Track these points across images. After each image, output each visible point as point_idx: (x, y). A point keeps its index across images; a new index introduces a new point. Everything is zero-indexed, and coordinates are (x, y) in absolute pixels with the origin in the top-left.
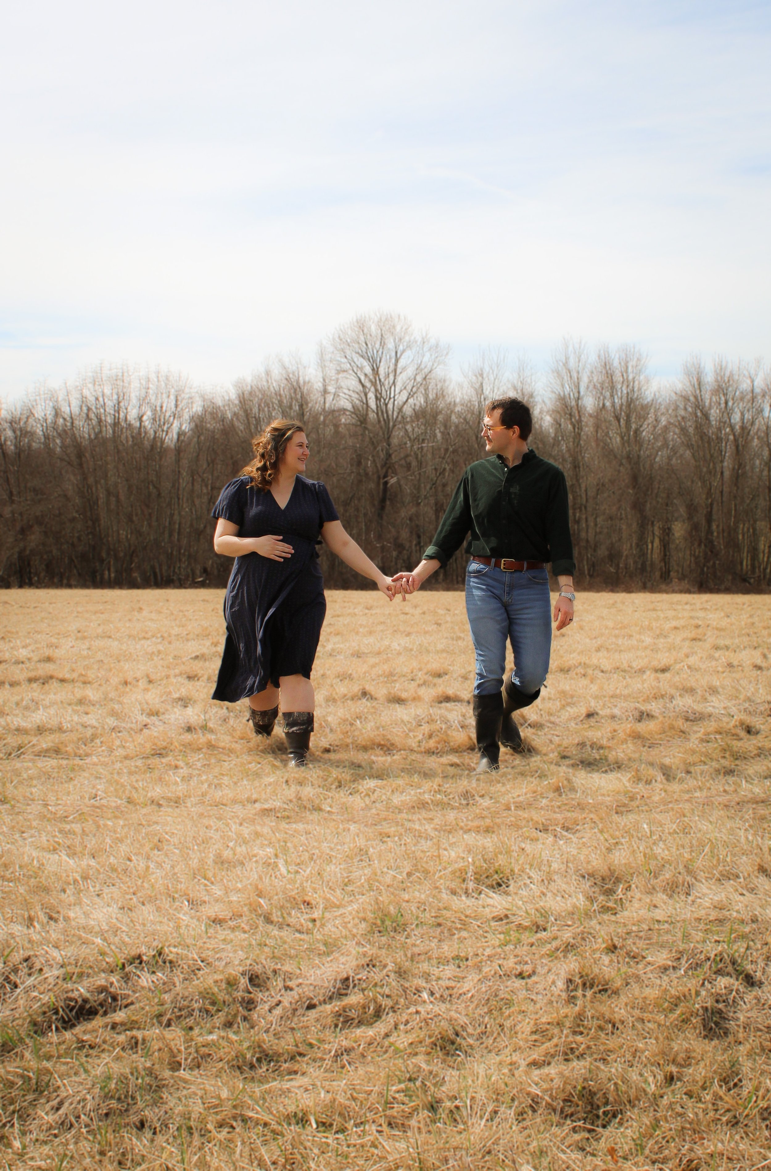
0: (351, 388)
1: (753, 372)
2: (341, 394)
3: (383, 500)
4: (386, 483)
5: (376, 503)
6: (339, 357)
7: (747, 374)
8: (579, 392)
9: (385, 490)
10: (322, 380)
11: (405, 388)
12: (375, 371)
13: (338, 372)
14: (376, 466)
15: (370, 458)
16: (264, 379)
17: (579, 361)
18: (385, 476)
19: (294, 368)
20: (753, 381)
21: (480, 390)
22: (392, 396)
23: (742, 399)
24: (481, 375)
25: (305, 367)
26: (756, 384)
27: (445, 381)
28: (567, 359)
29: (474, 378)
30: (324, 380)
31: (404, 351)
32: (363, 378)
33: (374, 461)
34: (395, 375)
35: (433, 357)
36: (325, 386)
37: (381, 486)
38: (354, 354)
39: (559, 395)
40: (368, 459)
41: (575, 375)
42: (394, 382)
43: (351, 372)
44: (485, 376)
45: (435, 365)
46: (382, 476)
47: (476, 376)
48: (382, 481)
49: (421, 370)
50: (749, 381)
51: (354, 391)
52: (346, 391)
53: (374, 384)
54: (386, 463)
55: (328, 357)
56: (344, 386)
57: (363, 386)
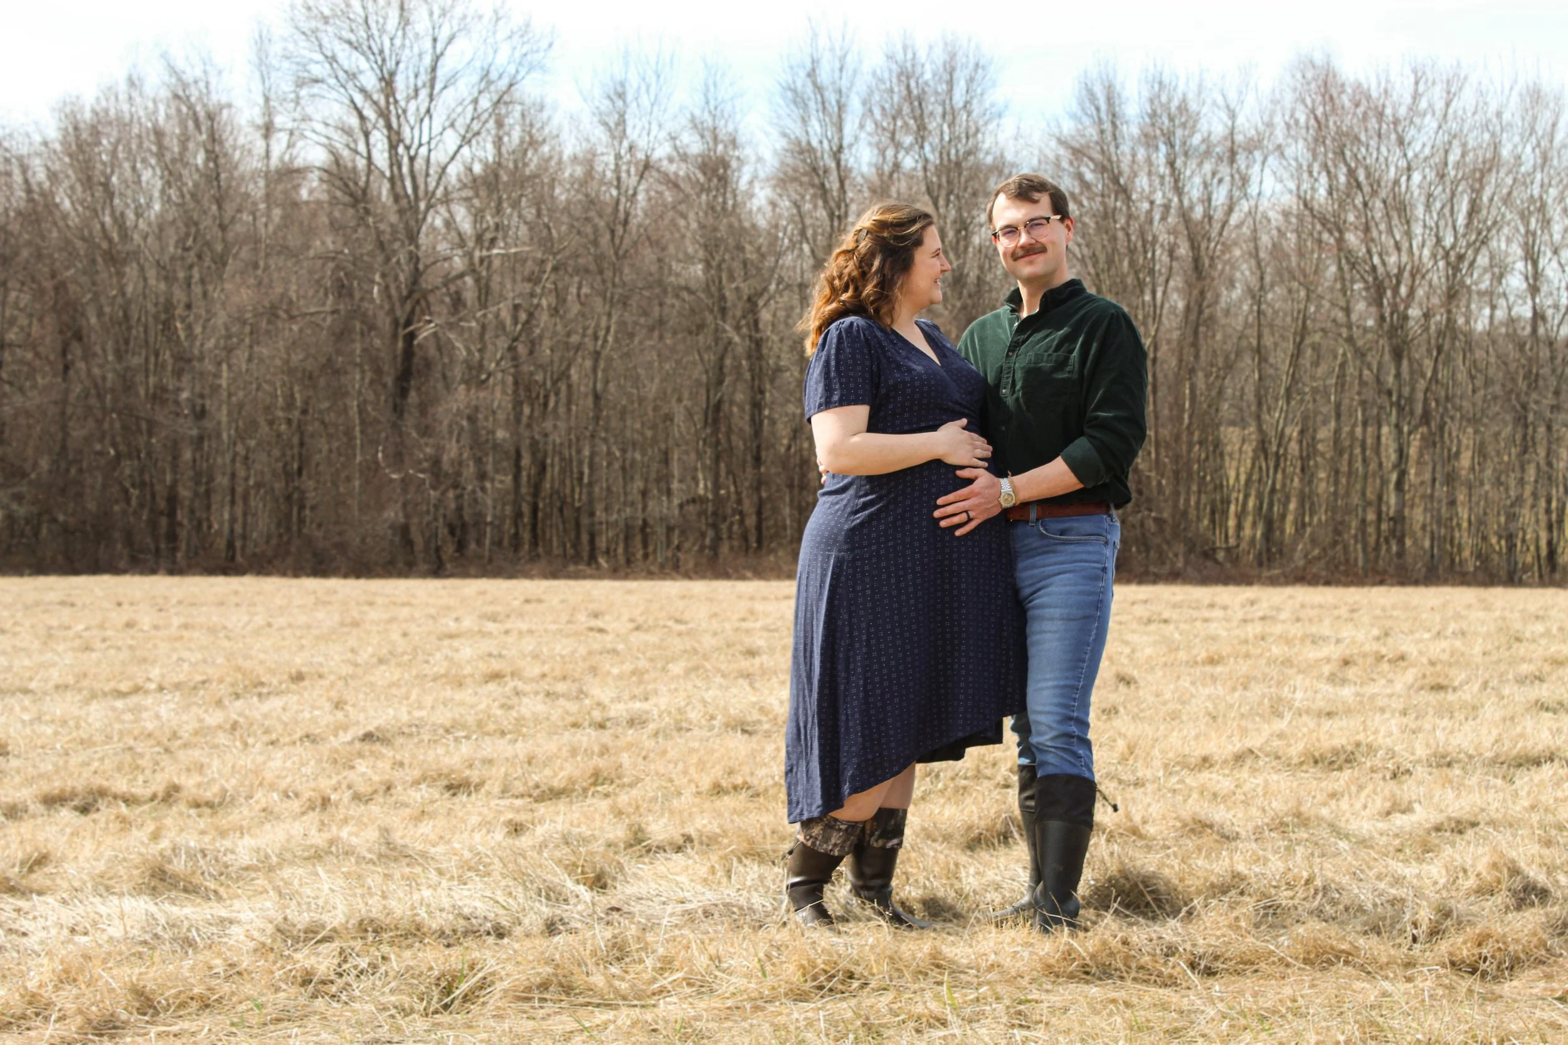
0: (330, 122)
1: (1232, 97)
2: (308, 133)
3: (405, 377)
4: (412, 336)
5: (389, 380)
6: (305, 50)
7: (1220, 101)
8: (841, 139)
9: (409, 352)
10: (261, 101)
11: (452, 125)
12: (388, 82)
13: (300, 83)
14: (389, 297)
15: (377, 278)
16: (123, 97)
17: (841, 69)
18: (408, 323)
19: (198, 73)
20: (1233, 116)
21: (618, 129)
22: (425, 139)
23: (1207, 153)
24: (621, 96)
25: (220, 72)
26: (1240, 120)
27: (542, 108)
28: (815, 62)
29: (607, 102)
30: (267, 100)
31: (451, 39)
32: (359, 99)
33: (387, 287)
34: (431, 97)
35: (517, 54)
36: (269, 111)
37: (400, 344)
38: (336, 42)
39: (799, 143)
40: (373, 282)
41: (831, 97)
42: (428, 111)
43: (332, 81)
44: (630, 97)
45: (522, 73)
46: (402, 321)
47: (609, 98)
48: (402, 332)
49: (490, 83)
50: (1224, 116)
51: (336, 128)
52: (320, 128)
53: (384, 114)
54: (411, 293)
55: (276, 49)
56: (317, 117)
57: (362, 117)
